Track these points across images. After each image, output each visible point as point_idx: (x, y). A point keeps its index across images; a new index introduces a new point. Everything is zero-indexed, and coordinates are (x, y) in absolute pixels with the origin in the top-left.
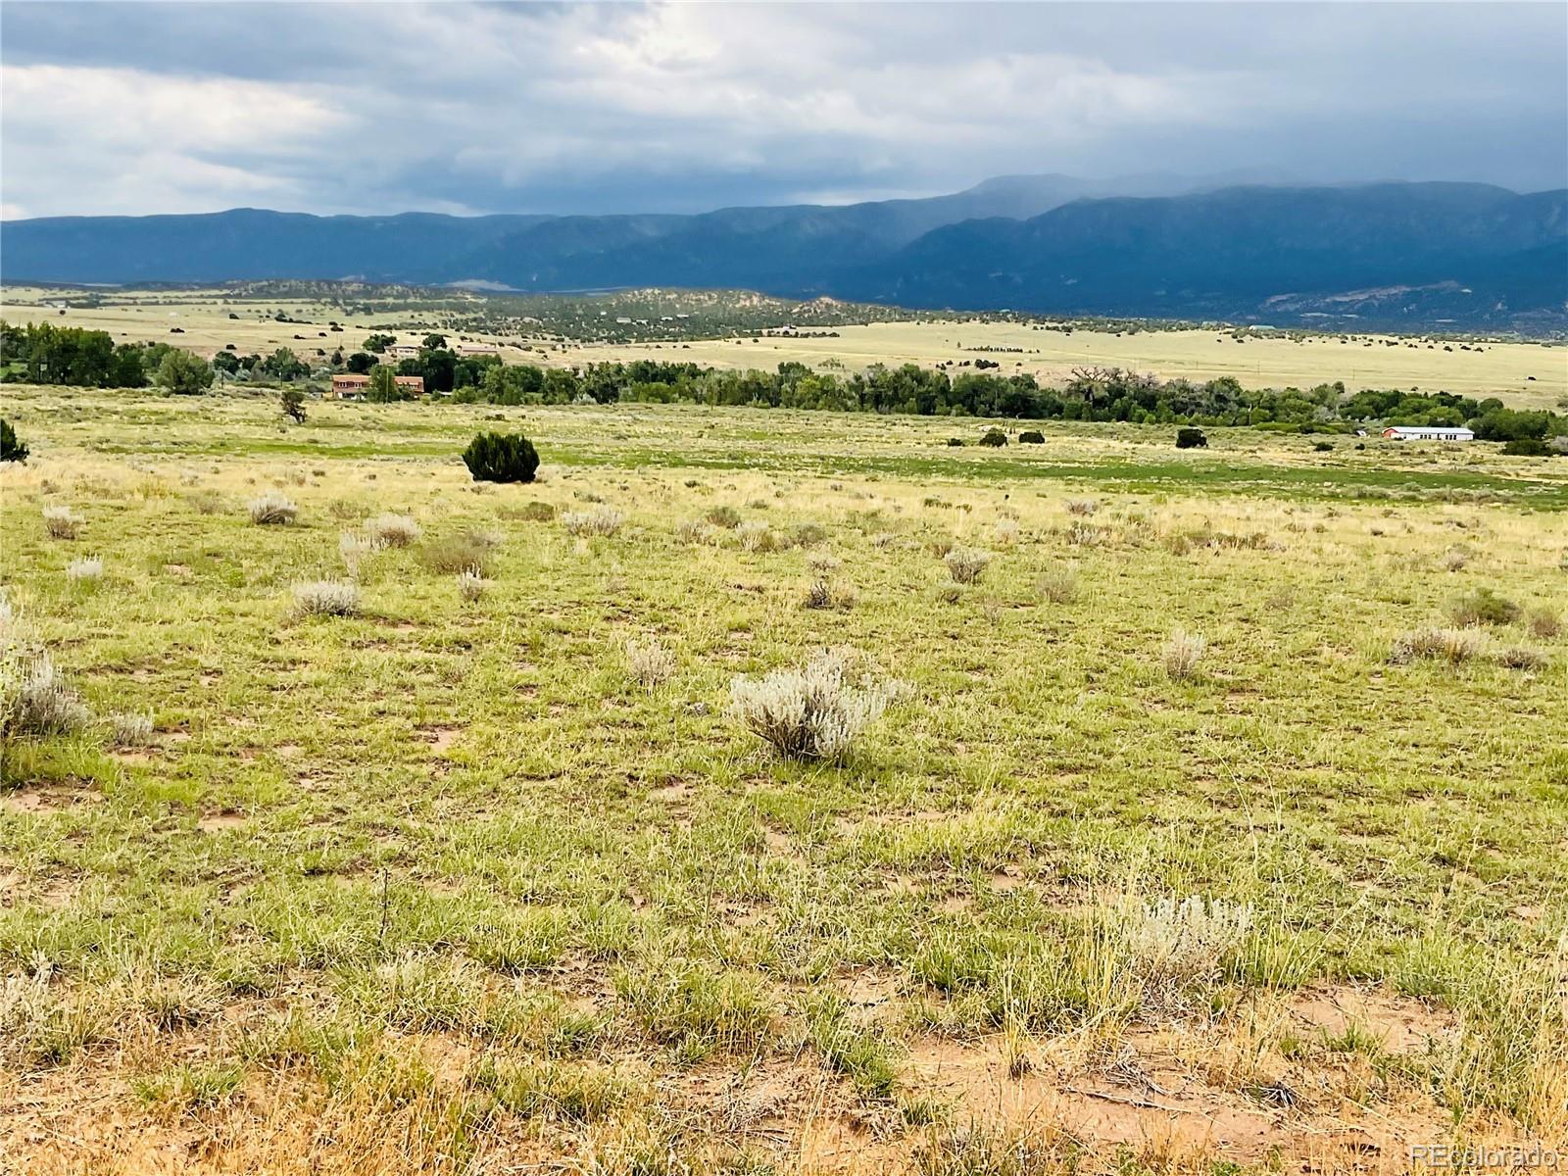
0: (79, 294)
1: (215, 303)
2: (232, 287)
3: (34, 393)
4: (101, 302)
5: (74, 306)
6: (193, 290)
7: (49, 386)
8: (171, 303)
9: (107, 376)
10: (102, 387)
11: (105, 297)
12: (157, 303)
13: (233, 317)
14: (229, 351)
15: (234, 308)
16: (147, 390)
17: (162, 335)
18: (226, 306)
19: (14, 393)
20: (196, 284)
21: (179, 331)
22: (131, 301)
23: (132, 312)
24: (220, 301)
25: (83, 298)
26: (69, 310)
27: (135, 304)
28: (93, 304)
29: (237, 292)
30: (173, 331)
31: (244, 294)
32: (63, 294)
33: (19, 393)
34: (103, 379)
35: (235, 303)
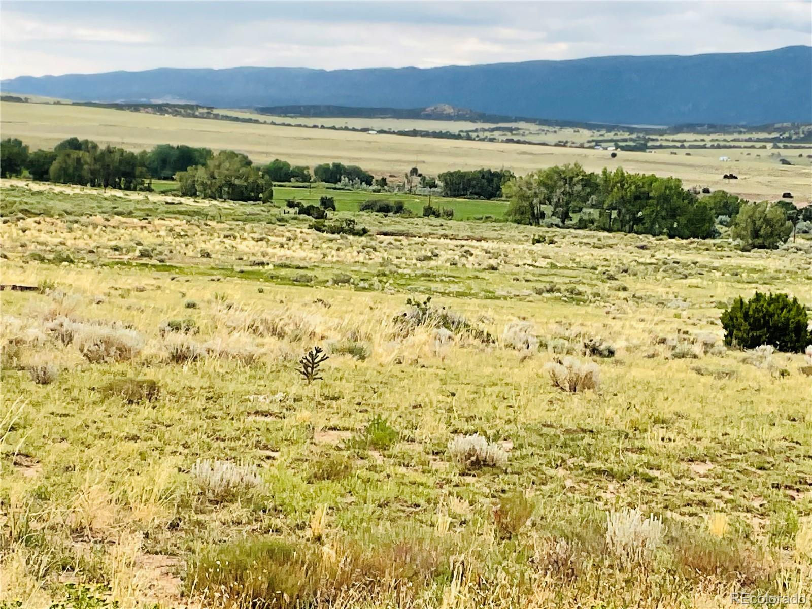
0: (626, 135)
1: (765, 147)
2: (782, 130)
3: (610, 242)
4: (650, 144)
5: (623, 148)
6: (740, 133)
7: (621, 234)
8: (719, 147)
9: (675, 226)
10: (671, 237)
11: (653, 140)
12: (704, 147)
13: (784, 162)
14: (787, 200)
15: (784, 153)
16: (718, 241)
17: (716, 183)
18: (776, 151)
19: (591, 241)
20: (743, 127)
21: (732, 177)
22: (678, 144)
23: (681, 156)
24: (769, 145)
25: (632, 140)
26: (619, 152)
27: (683, 147)
28: (642, 148)
29: (787, 135)
30: (726, 177)
31: (794, 137)
32: (611, 135)
33: (595, 240)
34: (671, 228)
35: (785, 147)
